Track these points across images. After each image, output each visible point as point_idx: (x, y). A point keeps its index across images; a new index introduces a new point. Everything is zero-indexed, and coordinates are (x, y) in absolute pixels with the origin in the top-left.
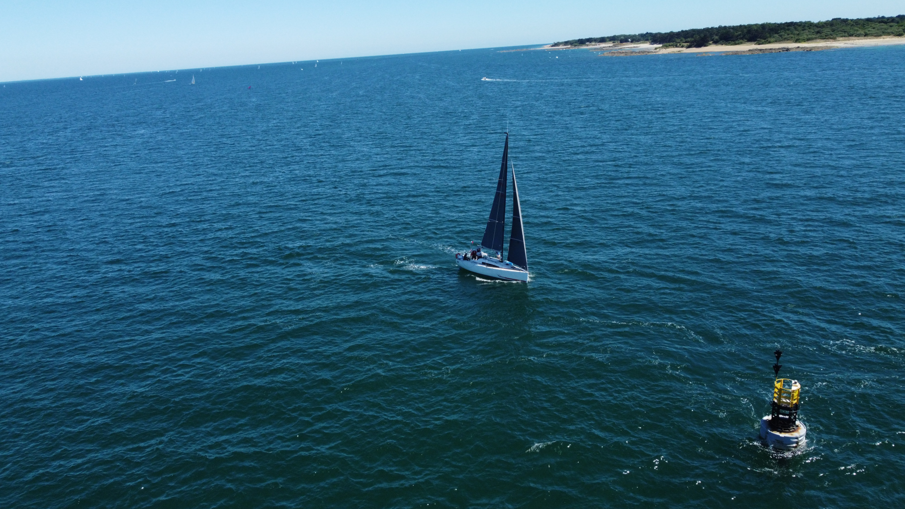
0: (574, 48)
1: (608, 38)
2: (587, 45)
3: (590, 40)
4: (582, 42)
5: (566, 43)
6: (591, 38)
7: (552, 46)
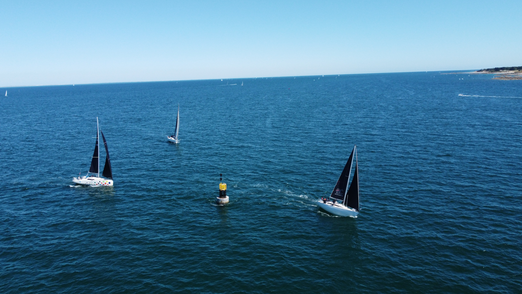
0: (491, 73)
1: (516, 67)
2: (500, 72)
3: (503, 69)
4: (497, 70)
5: (488, 70)
6: (504, 67)
7: (478, 72)
